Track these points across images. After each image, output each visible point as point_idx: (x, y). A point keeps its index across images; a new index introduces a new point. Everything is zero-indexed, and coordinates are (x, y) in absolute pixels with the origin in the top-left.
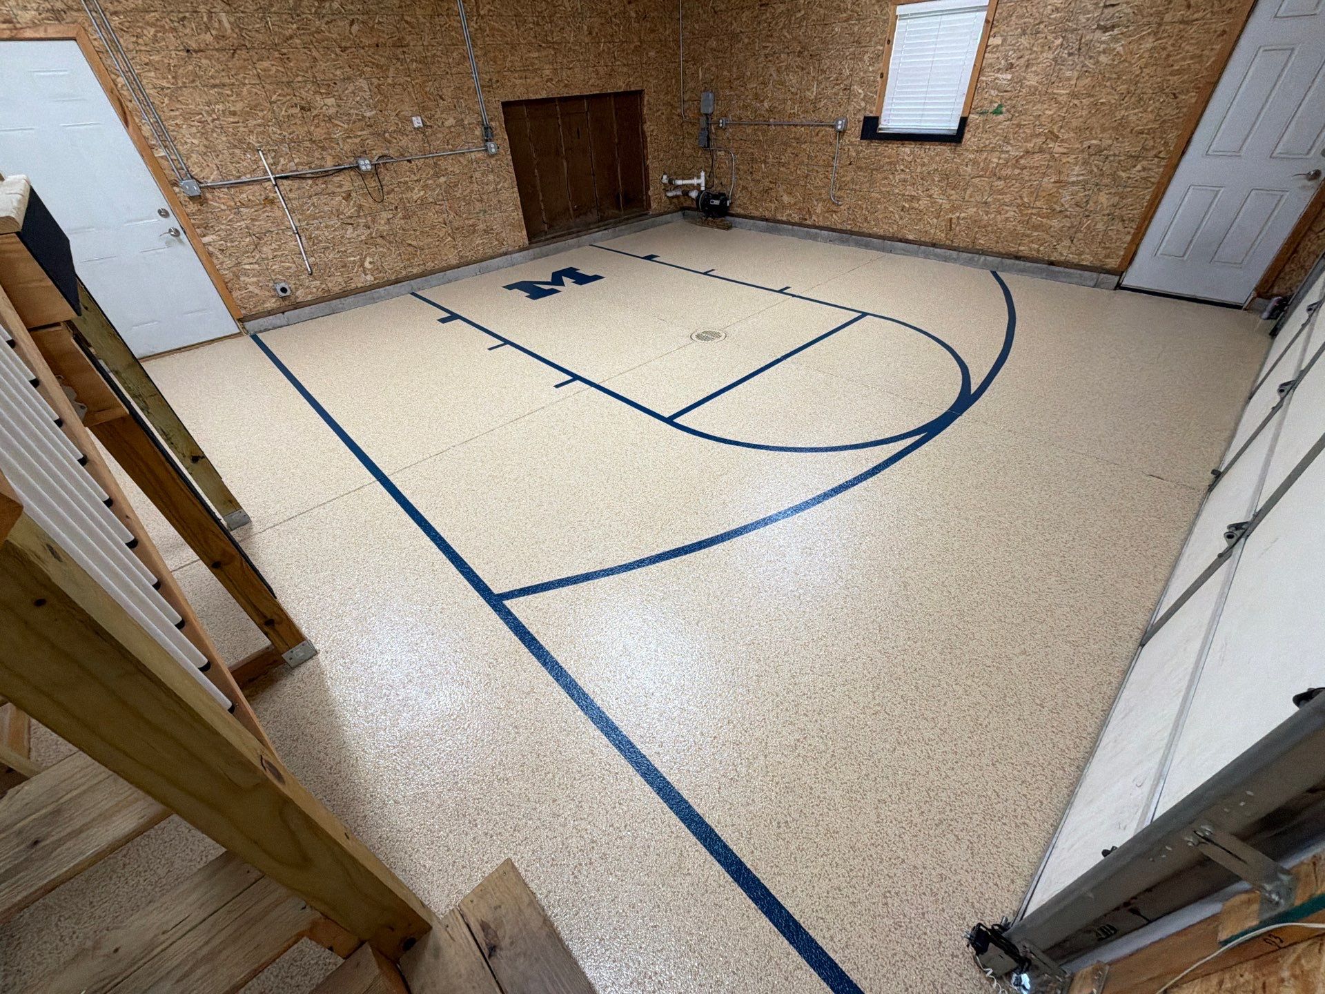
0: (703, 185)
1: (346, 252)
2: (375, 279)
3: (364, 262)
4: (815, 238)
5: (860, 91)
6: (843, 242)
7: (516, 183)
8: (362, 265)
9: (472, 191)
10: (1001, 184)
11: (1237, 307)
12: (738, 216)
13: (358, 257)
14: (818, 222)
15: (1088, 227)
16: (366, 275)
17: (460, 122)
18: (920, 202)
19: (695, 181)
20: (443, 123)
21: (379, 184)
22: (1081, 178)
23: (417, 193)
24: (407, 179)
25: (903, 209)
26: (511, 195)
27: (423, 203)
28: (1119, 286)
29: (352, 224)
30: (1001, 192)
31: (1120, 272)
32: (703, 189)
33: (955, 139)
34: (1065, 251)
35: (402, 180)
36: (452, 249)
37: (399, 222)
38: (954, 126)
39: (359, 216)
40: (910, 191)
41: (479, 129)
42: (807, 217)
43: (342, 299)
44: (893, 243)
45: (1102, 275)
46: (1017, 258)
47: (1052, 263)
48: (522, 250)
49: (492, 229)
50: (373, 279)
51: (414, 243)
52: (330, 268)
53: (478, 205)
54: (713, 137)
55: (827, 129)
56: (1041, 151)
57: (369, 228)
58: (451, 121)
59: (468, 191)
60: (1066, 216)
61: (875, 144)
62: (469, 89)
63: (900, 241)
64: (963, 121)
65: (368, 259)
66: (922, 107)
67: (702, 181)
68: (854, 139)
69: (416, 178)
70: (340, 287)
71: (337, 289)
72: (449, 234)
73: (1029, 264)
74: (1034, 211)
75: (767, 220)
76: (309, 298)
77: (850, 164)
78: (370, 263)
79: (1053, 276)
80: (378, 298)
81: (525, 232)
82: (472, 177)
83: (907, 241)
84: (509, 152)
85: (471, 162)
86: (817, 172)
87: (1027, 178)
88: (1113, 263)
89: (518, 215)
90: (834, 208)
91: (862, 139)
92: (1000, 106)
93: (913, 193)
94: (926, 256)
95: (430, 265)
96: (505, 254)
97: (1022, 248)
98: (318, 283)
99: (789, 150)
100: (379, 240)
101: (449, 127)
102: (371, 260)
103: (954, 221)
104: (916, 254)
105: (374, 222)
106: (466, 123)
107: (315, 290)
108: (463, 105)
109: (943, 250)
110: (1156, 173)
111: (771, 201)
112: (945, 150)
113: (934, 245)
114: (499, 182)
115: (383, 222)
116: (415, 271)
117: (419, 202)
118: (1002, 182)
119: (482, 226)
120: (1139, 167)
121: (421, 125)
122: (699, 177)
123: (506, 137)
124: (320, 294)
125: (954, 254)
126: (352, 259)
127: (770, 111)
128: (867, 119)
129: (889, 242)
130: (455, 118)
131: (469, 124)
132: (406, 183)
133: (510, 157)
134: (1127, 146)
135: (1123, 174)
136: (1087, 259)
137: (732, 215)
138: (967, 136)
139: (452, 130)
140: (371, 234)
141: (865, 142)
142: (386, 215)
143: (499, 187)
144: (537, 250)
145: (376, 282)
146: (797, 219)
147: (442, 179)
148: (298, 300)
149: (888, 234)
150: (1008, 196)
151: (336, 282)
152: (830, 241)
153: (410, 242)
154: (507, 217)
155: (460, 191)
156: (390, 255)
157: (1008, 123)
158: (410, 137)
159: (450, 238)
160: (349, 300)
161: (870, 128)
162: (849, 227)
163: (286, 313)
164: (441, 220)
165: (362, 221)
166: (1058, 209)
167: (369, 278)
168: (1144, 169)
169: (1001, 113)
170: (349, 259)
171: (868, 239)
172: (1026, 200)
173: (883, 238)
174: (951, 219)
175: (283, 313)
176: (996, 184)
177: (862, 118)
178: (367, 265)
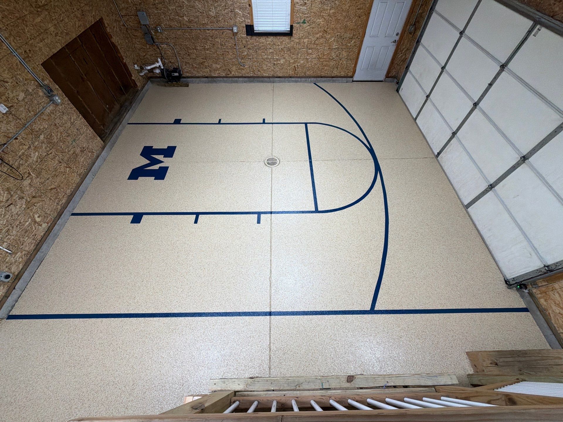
0: (162, 65)
1: (20, 223)
2: (48, 224)
3: (35, 219)
4: (236, 82)
5: (240, 12)
6: (251, 82)
7: (78, 112)
8: (35, 222)
9: (61, 133)
10: (310, 51)
11: (382, 81)
12: (188, 77)
13: (30, 220)
14: (235, 74)
15: (341, 63)
16: (41, 226)
17: (26, 92)
18: (281, 61)
19: (157, 65)
20: (17, 99)
21: (9, 167)
22: (337, 47)
23: (35, 156)
24: (23, 151)
25: (274, 64)
26: (80, 121)
27: (41, 159)
28: (353, 81)
29: (12, 204)
30: (311, 54)
31: (352, 77)
32: (162, 68)
33: (289, 34)
34: (335, 73)
35: (20, 154)
36: (73, 174)
37: (37, 181)
38: (288, 29)
39: (12, 196)
40: (276, 57)
41: (40, 90)
42: (229, 73)
43: (40, 250)
44: (274, 79)
45: (348, 79)
46: (322, 77)
47: (333, 77)
48: (103, 148)
49: (84, 148)
50: (46, 224)
51: (53, 187)
52: (19, 240)
53: (69, 138)
54: (154, 37)
55: (227, 31)
56: (322, 37)
57: (23, 198)
58: (22, 96)
59: (59, 134)
60: (334, 60)
61: (254, 37)
62: (17, 65)
63: (277, 77)
64: (292, 27)
65: (36, 216)
66: (272, 20)
67: (160, 63)
68: (243, 36)
69: (27, 147)
70: (33, 244)
71: (32, 247)
72: (66, 167)
73: (326, 79)
74: (324, 60)
75: (207, 77)
76: (21, 266)
77: (244, 47)
78: (39, 217)
79: (334, 81)
80: (57, 232)
81: (99, 138)
82: (56, 125)
83: (279, 77)
84: (64, 96)
85: (49, 115)
86: (228, 52)
87: (319, 48)
88: (350, 74)
89: (90, 131)
90: (242, 67)
91: (247, 35)
92: (304, 20)
93: (277, 58)
94: (289, 82)
95: (69, 192)
96: (98, 157)
97: (322, 73)
98: (19, 254)
99: (208, 42)
100: (34, 200)
101: (23, 100)
102: (38, 215)
103: (296, 67)
104: (284, 82)
105: (23, 192)
106: (31, 91)
107: (21, 260)
108: (21, 79)
109: (295, 79)
110: (358, 43)
111: (206, 68)
112: (286, 39)
113: (291, 77)
114: (71, 118)
115: (28, 188)
116: (64, 201)
117: (39, 160)
118: (311, 50)
119: (78, 150)
120: (353, 42)
121: (7, 109)
122: (158, 62)
123: (58, 87)
124: (25, 258)
125: (299, 79)
126: (27, 223)
127: (190, 21)
128: (247, 26)
129: (272, 79)
130: (23, 91)
131: (33, 90)
132: (23, 154)
133: (67, 99)
134: (348, 35)
135: (349, 45)
136: (343, 74)
137: (185, 78)
138: (294, 32)
139: (26, 100)
140: (27, 200)
141: (249, 37)
142: (26, 182)
143: (72, 121)
144: (109, 144)
145: (49, 225)
146: (224, 75)
147: (42, 137)
148: (16, 273)
149: (270, 75)
150: (314, 55)
151: (29, 245)
152: (245, 82)
153: (50, 188)
154: (86, 136)
155: (56, 138)
156: (45, 204)
157: (308, 27)
158: (5, 122)
159: (68, 169)
160: (44, 247)
161: (250, 30)
162: (252, 75)
163: (16, 287)
164: (57, 162)
165: (16, 197)
166: (331, 58)
167: (44, 225)
168: (354, 42)
169: (305, 23)
170: (26, 225)
171: (262, 79)
172: (320, 56)
173: (269, 77)
174: (295, 66)
175: (14, 288)
176: (309, 51)
177: (245, 25)
178: (38, 220)
